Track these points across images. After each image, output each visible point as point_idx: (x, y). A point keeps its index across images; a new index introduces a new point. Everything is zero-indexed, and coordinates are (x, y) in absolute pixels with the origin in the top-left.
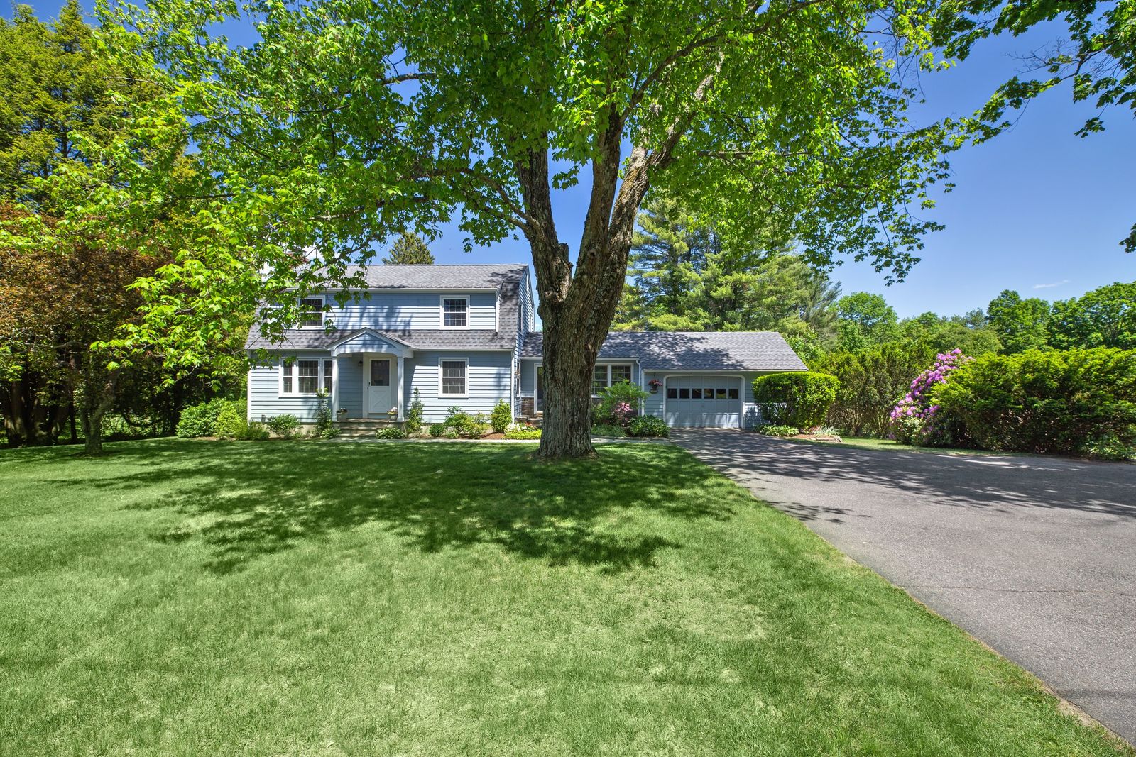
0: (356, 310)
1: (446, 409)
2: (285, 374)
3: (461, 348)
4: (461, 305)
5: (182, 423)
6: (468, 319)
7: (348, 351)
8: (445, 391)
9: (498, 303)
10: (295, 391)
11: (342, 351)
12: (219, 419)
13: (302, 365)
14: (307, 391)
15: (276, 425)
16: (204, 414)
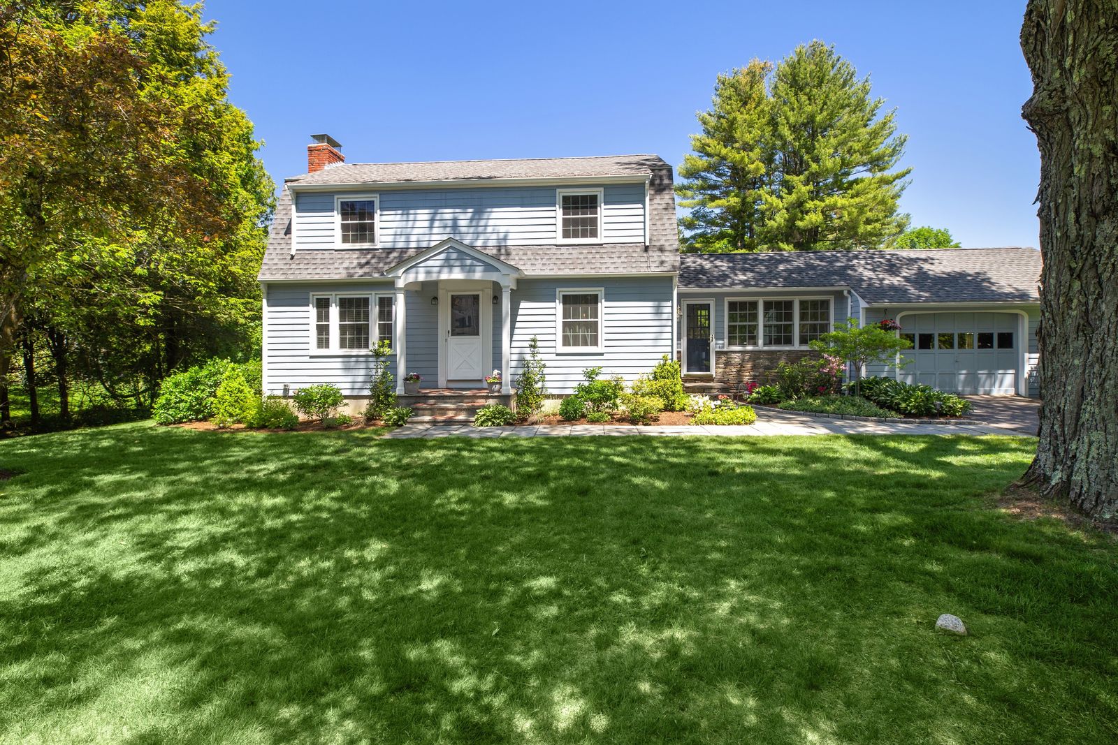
0: (423, 215)
1: (580, 370)
2: (319, 318)
3: (593, 272)
4: (589, 203)
5: (162, 400)
6: (601, 227)
7: (422, 277)
8: (566, 342)
9: (647, 199)
10: (335, 347)
11: (411, 277)
12: (219, 393)
13: (343, 304)
14: (351, 347)
15: (305, 400)
16: (196, 383)
